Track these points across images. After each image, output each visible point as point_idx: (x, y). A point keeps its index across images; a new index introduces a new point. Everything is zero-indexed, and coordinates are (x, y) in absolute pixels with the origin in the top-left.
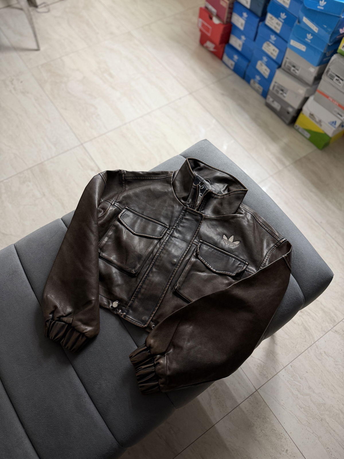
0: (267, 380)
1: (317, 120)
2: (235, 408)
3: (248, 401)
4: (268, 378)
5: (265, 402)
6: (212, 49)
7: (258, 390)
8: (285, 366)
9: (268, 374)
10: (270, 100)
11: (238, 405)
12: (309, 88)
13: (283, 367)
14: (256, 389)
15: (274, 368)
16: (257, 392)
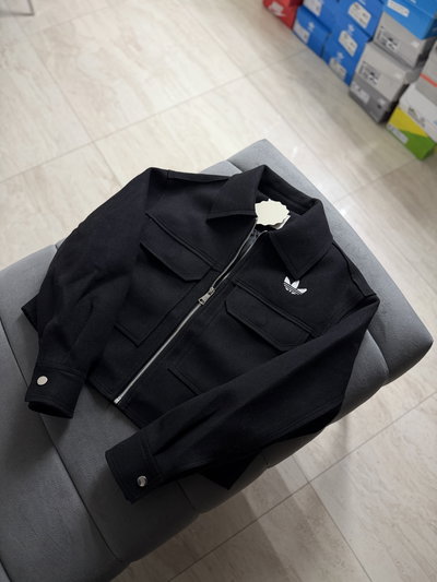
1: (419, 117)
4: (326, 467)
5: (319, 499)
6: (279, 14)
8: (349, 452)
10: (355, 87)
12: (410, 71)
13: (346, 454)
14: (307, 481)
16: (309, 484)
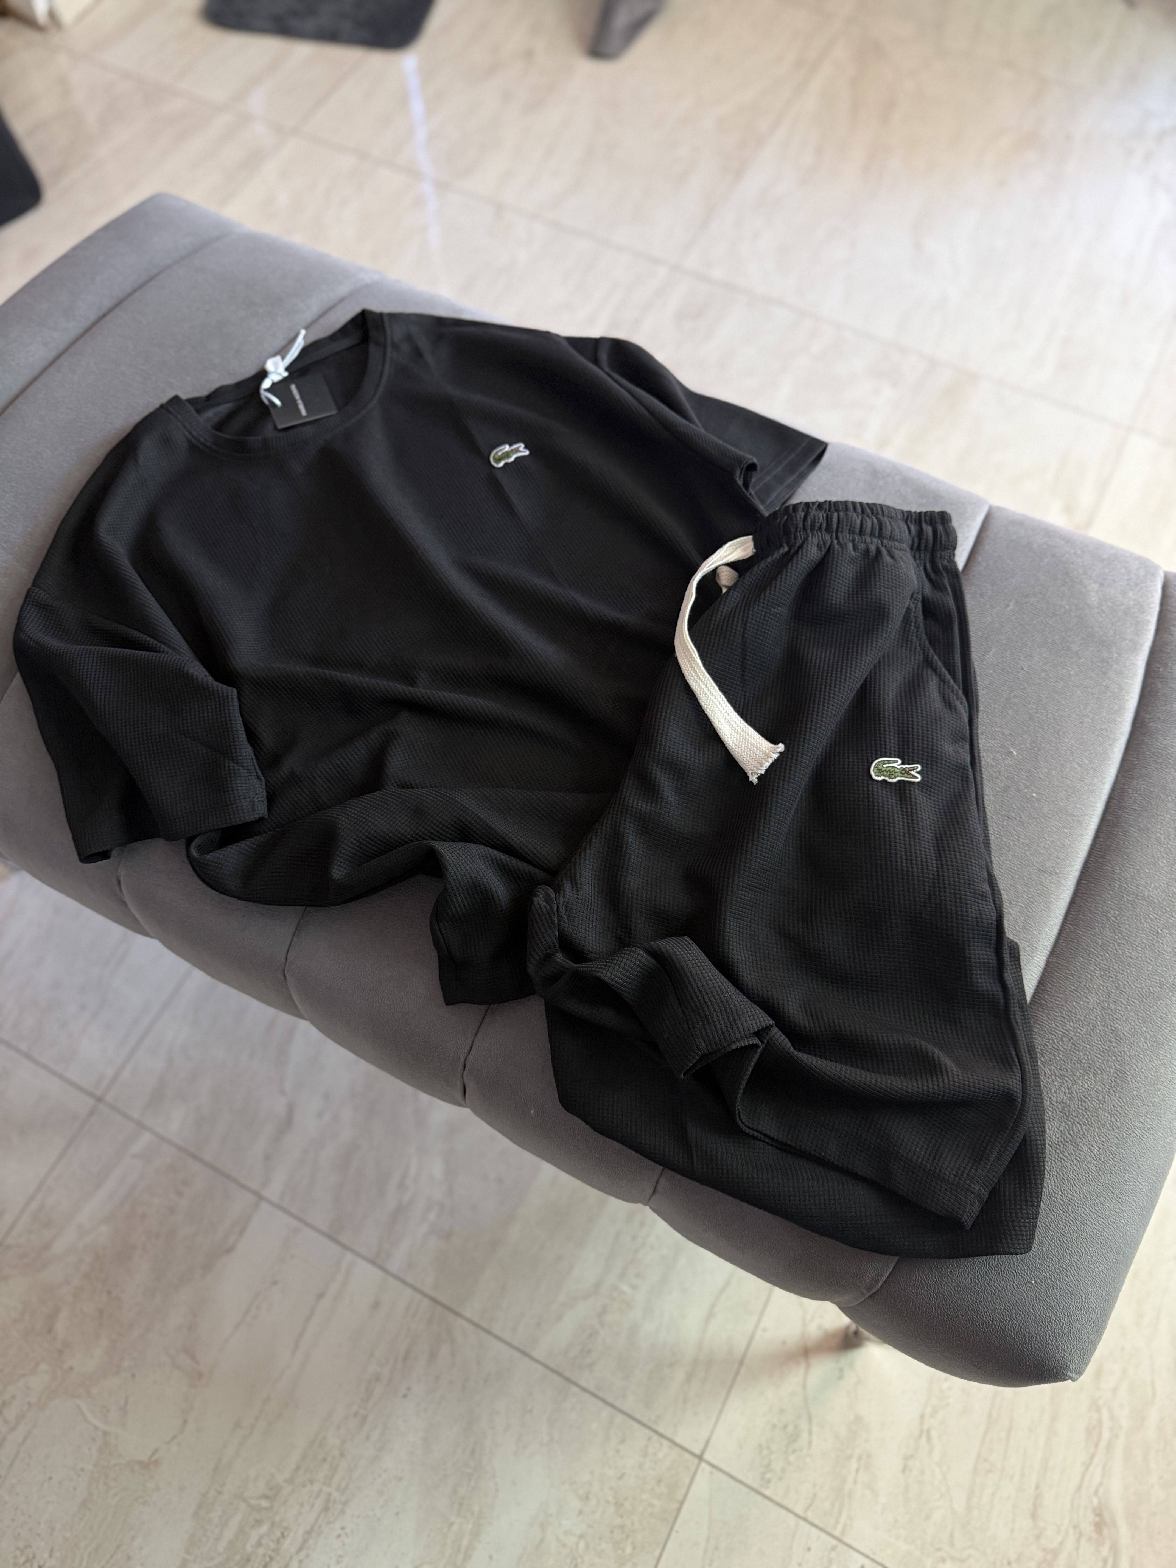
0: (755, 1485)
2: (604, 1401)
3: (650, 1439)
4: (767, 1488)
5: (679, 1510)
7: (703, 1465)
8: (845, 1539)
9: (780, 1479)
11: (618, 1404)
13: (837, 1533)
14: (703, 1452)
15: (815, 1495)
16: (696, 1461)
